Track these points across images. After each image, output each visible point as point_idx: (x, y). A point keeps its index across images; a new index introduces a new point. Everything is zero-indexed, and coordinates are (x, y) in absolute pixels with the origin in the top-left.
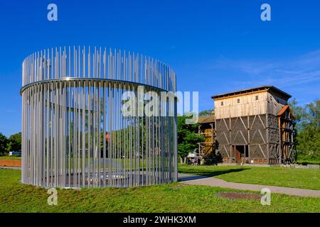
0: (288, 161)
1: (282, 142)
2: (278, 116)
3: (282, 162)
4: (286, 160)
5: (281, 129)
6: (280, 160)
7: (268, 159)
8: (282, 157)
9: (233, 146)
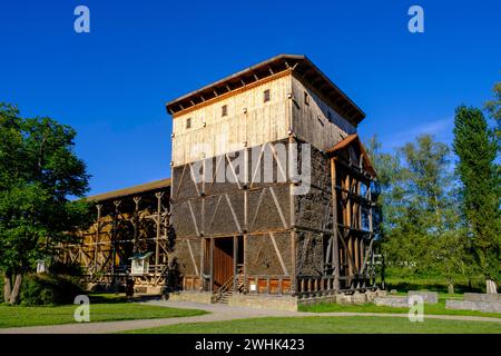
0: (362, 282)
1: (341, 229)
2: (329, 155)
3: (343, 285)
4: (355, 282)
5: (339, 192)
6: (336, 283)
7: (293, 278)
8: (342, 273)
9: (208, 240)
